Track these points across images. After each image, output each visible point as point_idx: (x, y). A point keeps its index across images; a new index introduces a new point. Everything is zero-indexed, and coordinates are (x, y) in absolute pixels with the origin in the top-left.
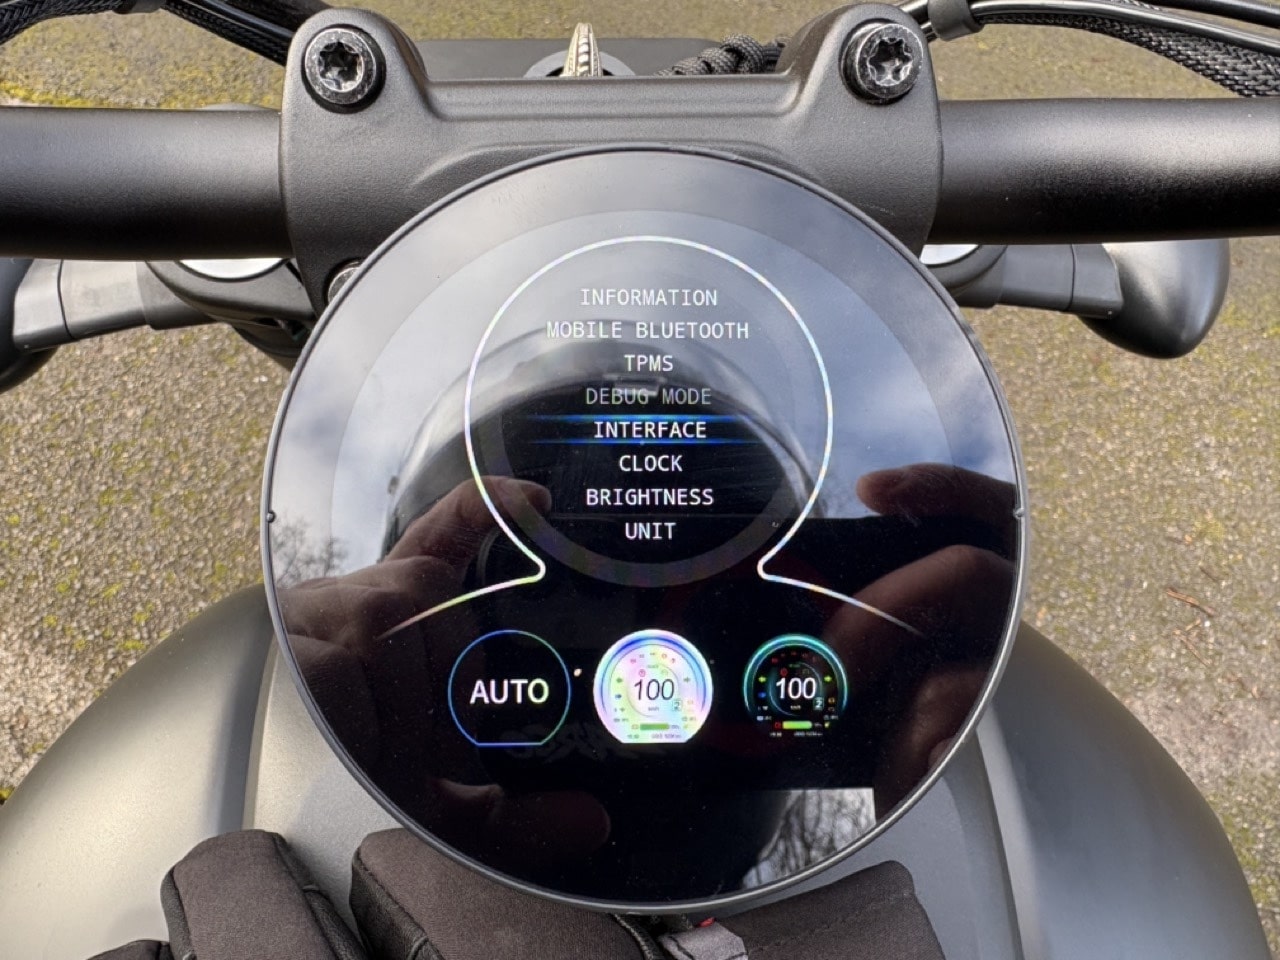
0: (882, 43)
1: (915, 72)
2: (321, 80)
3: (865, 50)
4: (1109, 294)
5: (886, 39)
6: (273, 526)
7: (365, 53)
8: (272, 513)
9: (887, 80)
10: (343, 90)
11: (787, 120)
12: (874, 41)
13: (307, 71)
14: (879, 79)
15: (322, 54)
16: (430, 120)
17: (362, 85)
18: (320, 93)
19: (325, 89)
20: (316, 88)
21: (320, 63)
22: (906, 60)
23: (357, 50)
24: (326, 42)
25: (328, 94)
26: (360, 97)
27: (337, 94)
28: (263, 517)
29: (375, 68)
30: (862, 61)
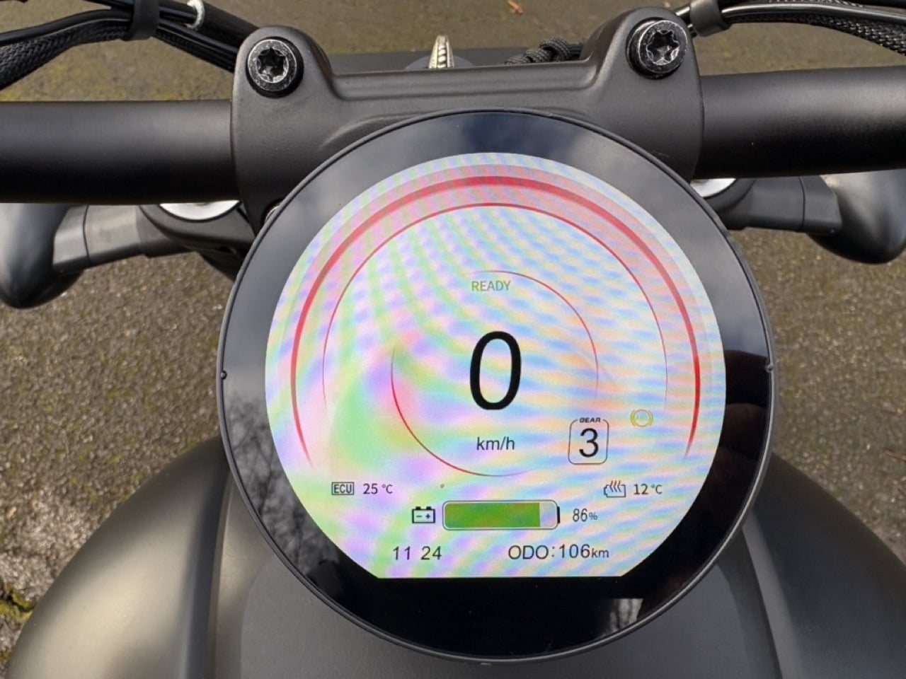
0: (657, 34)
1: (681, 54)
2: (259, 75)
3: (645, 40)
4: (832, 217)
5: (659, 31)
6: (225, 381)
7: (289, 56)
8: (224, 372)
9: (661, 61)
10: (275, 82)
11: (588, 92)
12: (651, 33)
13: (250, 69)
14: (655, 61)
15: (260, 57)
16: (335, 100)
17: (287, 77)
18: (259, 84)
19: (262, 82)
20: (256, 81)
21: (258, 64)
22: (674, 46)
23: (283, 53)
24: (262, 49)
25: (264, 85)
26: (285, 86)
27: (270, 84)
28: (219, 375)
29: (296, 65)
30: (643, 48)
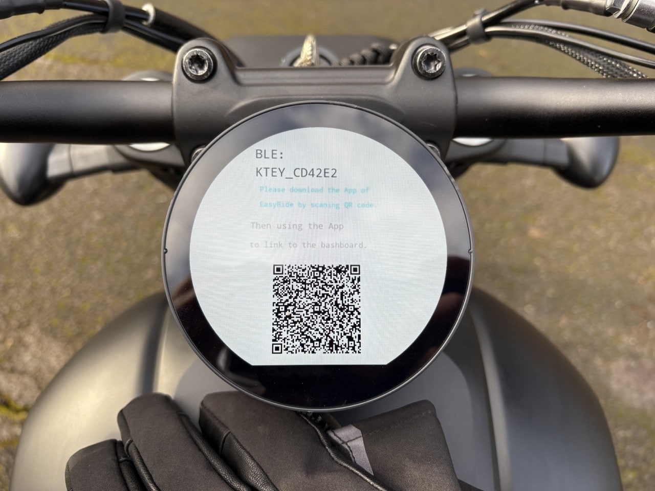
0: (428, 55)
1: (442, 66)
2: (190, 70)
3: (421, 58)
4: (563, 159)
6: (166, 254)
7: (208, 59)
8: (166, 249)
9: (432, 70)
10: (199, 74)
11: (389, 86)
12: (424, 54)
13: (184, 66)
14: (427, 70)
15: (191, 59)
16: (236, 86)
17: (207, 72)
19: (191, 74)
21: (189, 63)
22: (439, 62)
23: (205, 57)
24: (192, 54)
25: (193, 76)
26: (206, 77)
27: (196, 76)
28: (162, 251)
29: (212, 65)
30: (420, 62)
